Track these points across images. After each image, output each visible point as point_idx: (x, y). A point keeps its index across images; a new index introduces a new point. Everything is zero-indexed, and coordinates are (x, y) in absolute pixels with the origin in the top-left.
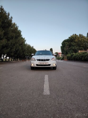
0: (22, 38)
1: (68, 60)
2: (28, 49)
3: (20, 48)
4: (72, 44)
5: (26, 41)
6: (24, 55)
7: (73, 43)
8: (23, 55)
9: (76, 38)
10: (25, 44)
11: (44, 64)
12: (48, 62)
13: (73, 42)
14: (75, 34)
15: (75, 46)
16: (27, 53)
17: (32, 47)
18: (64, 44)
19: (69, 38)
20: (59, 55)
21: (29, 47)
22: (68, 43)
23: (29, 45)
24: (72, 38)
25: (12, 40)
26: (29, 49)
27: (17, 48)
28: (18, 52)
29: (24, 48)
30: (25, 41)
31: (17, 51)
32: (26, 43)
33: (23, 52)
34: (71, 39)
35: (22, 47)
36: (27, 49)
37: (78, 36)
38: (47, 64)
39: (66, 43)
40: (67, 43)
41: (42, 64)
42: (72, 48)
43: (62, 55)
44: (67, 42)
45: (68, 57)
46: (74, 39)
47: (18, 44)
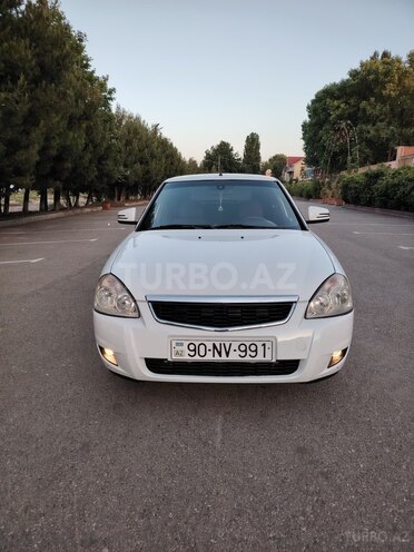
0: (91, 78)
1: (347, 202)
2: (128, 143)
3: (77, 139)
4: (364, 110)
5: (113, 96)
6: (106, 180)
7: (370, 107)
8: (99, 178)
9: (387, 74)
10: (114, 111)
11: (234, 357)
12: (274, 341)
13: (373, 99)
14: (385, 55)
15: (382, 121)
16: (125, 166)
17: (150, 127)
18: (324, 110)
19: (354, 74)
20: (290, 170)
21: (135, 129)
22: (347, 103)
23: (138, 119)
24: (369, 73)
25: (11, 91)
26: (135, 143)
27: (56, 143)
28: (69, 165)
29: (104, 138)
30: (110, 93)
31: (59, 159)
32: (118, 108)
33: (101, 159)
34: (364, 80)
35: (89, 131)
36: (126, 145)
37: (399, 61)
38: (260, 358)
39: (336, 103)
40: (338, 107)
41: (209, 357)
42: (361, 132)
43: (306, 169)
44: (338, 98)
45: (346, 188)
46: (376, 81)
47: (57, 113)
